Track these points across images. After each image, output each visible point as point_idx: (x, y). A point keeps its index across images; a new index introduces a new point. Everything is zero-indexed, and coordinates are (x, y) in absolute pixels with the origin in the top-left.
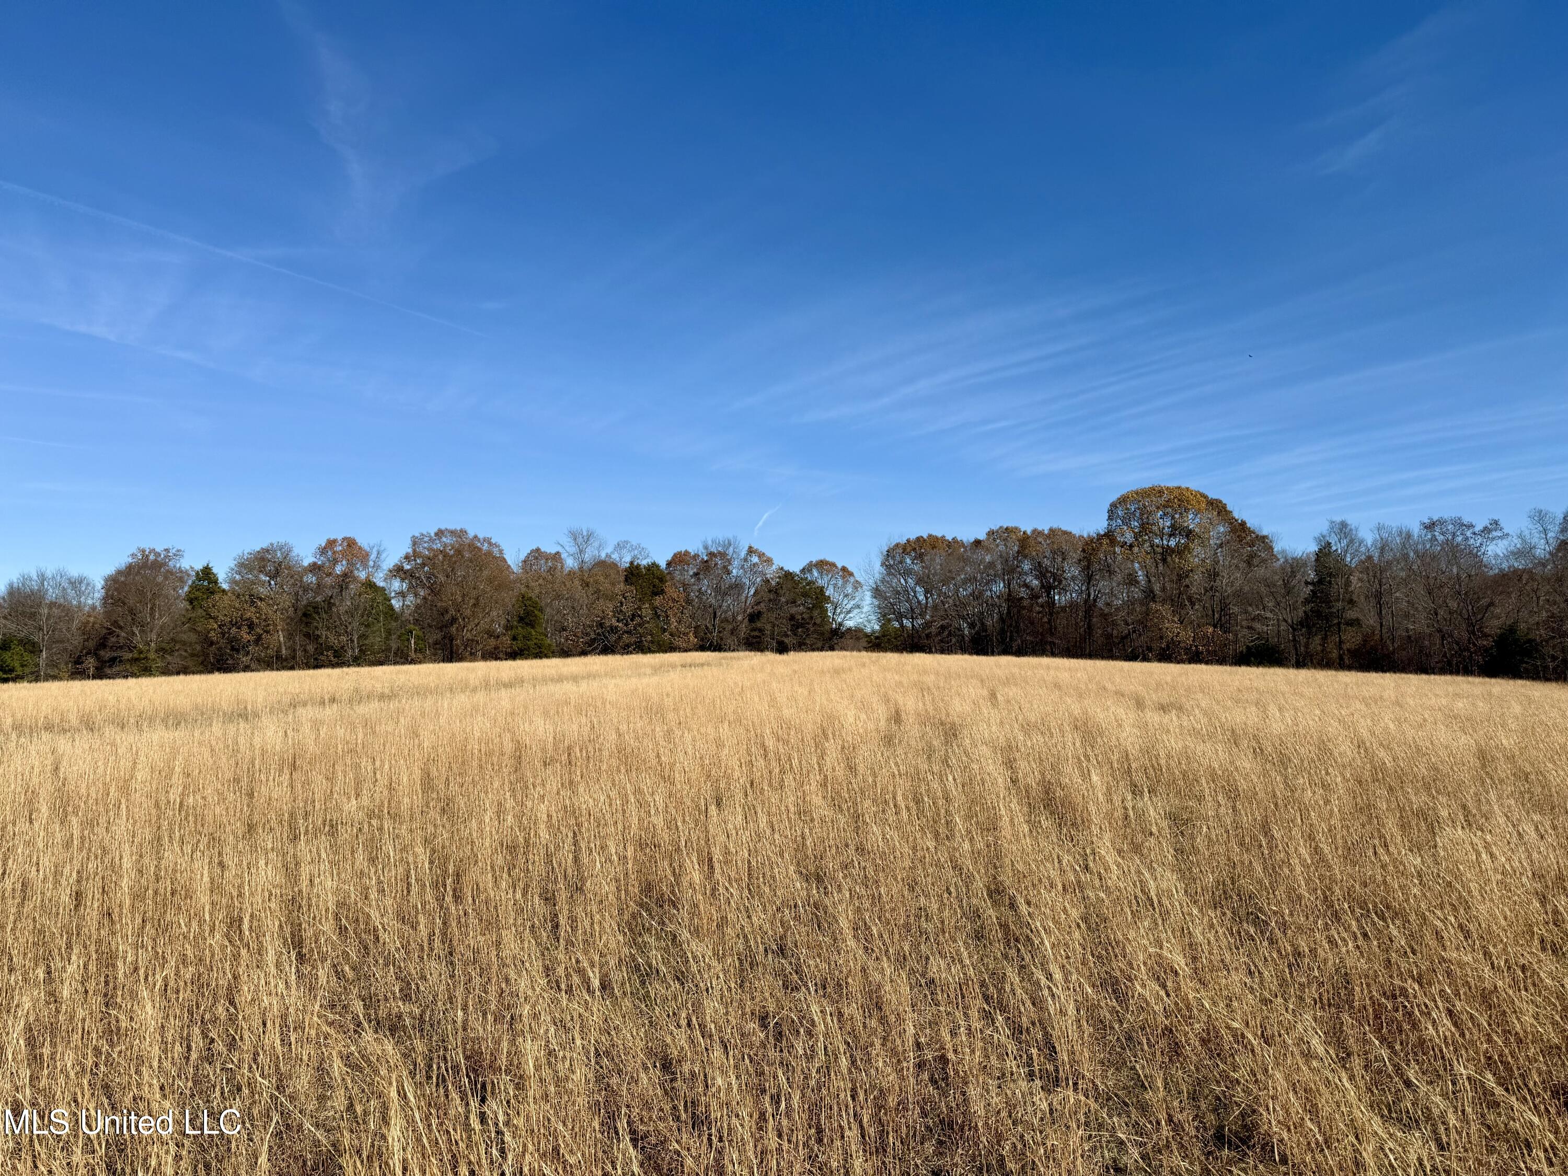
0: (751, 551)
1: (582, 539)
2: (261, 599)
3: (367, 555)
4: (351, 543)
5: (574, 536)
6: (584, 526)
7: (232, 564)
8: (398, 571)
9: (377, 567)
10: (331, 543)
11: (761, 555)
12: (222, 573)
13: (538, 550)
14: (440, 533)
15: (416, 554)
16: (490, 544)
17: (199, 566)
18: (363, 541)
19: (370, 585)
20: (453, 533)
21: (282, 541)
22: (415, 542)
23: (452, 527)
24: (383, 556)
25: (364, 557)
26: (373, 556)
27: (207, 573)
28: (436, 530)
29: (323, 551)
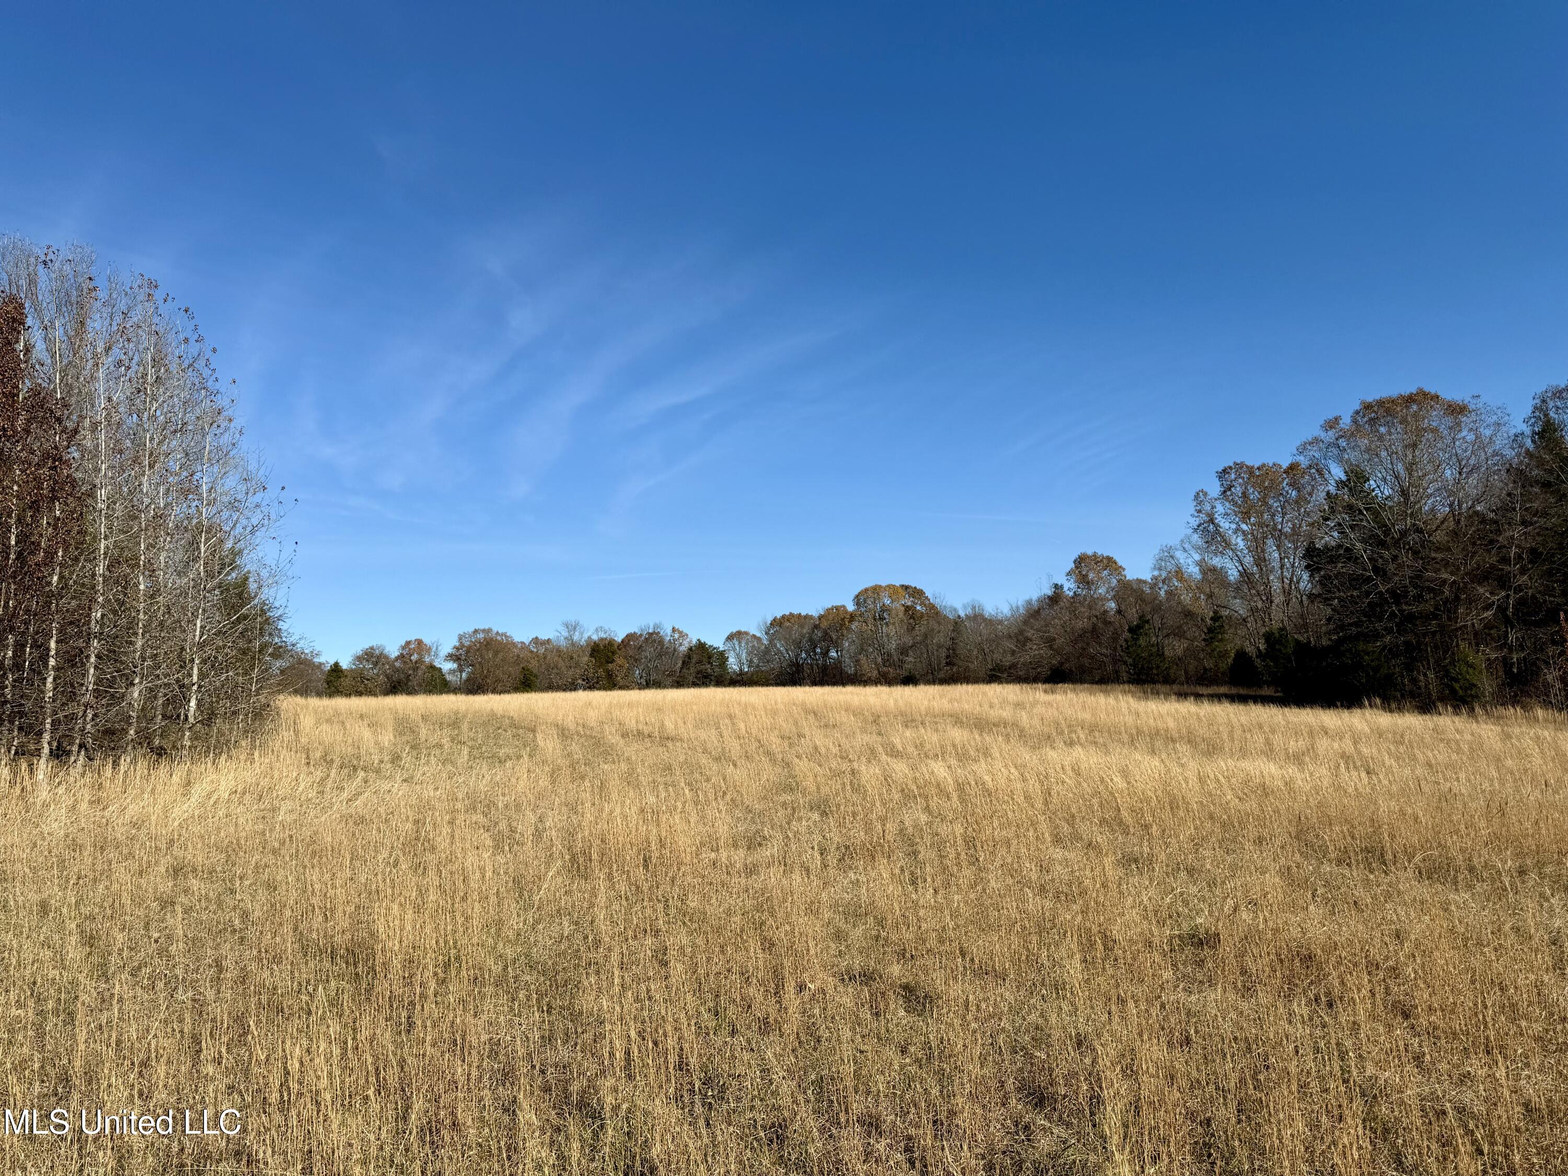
0: (674, 630)
1: (572, 627)
2: (368, 680)
3: (430, 648)
4: (419, 642)
5: (567, 625)
6: (571, 618)
7: (350, 659)
8: (451, 657)
9: (436, 655)
10: (408, 643)
11: (681, 633)
12: (344, 665)
13: (537, 638)
14: (476, 631)
15: (462, 645)
16: (506, 636)
17: (332, 662)
18: (427, 641)
19: (432, 667)
20: (484, 631)
21: (379, 643)
22: (460, 638)
23: (482, 627)
24: (440, 648)
25: (429, 650)
26: (434, 649)
27: (336, 665)
28: (473, 630)
29: (403, 648)
